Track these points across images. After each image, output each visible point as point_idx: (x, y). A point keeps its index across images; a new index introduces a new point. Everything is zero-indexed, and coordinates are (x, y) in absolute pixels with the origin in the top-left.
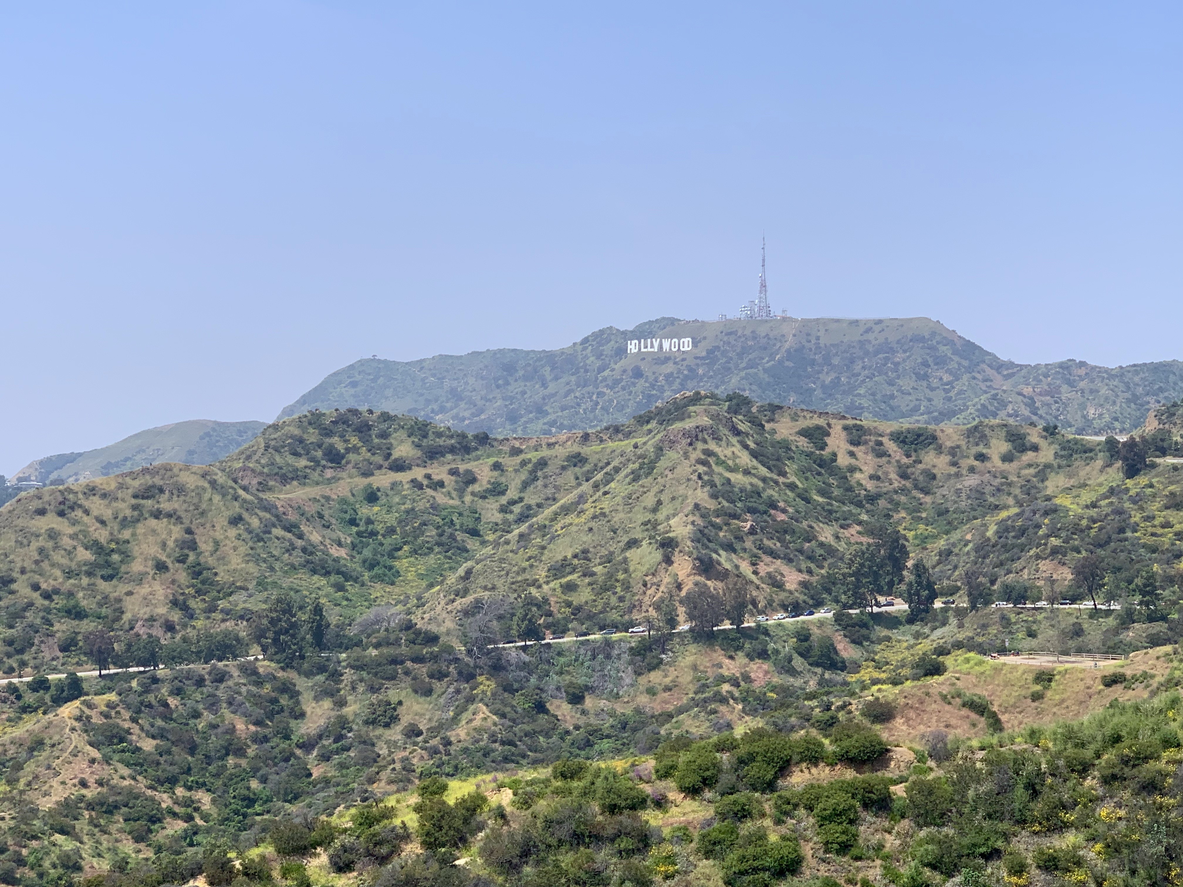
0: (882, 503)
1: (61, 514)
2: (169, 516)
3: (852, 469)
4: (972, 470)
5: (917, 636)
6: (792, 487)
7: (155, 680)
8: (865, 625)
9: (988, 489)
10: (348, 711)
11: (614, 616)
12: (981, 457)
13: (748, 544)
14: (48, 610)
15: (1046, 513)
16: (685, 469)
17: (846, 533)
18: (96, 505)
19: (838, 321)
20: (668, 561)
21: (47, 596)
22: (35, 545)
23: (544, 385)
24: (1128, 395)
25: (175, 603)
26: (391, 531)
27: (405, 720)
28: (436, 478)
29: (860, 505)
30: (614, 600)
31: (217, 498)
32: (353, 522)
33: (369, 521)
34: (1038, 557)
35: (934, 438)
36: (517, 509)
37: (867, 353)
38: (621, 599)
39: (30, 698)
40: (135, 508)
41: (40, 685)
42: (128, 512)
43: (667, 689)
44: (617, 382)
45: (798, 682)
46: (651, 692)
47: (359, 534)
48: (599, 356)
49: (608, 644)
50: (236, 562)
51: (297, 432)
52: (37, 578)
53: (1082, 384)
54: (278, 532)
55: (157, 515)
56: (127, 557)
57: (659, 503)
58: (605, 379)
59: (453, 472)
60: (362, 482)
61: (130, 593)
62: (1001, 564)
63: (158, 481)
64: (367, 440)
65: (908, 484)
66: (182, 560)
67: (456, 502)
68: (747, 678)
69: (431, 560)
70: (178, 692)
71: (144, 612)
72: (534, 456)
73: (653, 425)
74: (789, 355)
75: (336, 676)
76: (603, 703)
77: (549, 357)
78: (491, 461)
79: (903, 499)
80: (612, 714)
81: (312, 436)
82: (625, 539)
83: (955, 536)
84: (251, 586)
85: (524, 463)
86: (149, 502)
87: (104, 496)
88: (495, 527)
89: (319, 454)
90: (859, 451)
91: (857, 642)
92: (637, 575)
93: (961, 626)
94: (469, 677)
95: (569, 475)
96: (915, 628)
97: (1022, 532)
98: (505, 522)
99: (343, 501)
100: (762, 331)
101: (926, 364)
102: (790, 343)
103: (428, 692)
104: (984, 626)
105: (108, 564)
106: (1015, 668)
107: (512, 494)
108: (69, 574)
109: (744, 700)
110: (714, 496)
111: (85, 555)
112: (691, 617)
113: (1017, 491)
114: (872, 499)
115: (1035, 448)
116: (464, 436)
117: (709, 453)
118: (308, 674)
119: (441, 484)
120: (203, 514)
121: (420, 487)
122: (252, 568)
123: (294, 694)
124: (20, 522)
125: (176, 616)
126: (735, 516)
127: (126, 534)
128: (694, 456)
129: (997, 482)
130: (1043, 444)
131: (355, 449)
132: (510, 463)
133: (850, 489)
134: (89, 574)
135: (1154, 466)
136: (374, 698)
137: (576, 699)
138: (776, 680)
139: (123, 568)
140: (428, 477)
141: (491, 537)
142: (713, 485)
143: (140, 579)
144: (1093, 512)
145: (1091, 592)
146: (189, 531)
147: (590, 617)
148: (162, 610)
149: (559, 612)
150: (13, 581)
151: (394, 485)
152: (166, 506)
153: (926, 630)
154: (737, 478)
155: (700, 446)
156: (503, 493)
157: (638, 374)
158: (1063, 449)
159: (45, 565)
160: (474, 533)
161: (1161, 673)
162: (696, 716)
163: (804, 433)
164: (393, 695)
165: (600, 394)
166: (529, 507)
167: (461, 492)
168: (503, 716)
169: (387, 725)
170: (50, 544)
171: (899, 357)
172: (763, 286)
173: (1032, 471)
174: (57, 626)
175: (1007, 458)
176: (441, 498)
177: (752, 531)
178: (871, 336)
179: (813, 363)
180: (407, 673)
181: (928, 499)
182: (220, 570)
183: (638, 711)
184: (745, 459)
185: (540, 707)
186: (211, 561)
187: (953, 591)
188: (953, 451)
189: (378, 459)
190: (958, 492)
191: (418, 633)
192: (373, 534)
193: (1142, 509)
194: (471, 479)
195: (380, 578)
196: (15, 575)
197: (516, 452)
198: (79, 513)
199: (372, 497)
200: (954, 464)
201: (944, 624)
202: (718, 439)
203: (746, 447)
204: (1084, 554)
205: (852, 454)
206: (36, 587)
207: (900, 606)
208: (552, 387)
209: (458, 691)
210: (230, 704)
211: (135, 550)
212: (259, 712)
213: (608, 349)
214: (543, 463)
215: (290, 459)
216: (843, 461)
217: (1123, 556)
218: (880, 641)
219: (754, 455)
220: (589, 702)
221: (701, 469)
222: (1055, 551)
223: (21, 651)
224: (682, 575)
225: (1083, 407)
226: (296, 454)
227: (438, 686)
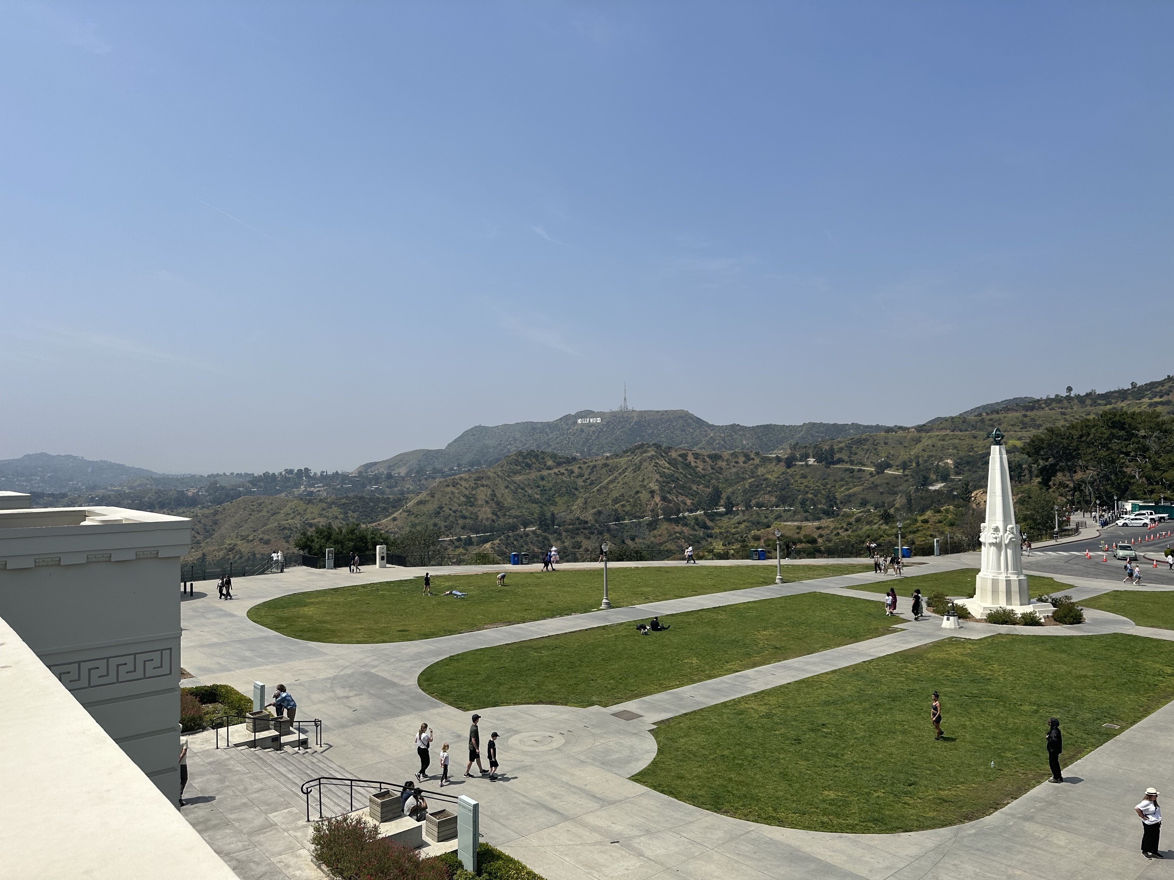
0: (707, 477)
1: (454, 486)
2: (486, 486)
3: (697, 467)
4: (734, 466)
5: (729, 518)
6: (681, 473)
7: (509, 536)
8: (713, 516)
9: (740, 473)
10: (566, 544)
11: (638, 514)
12: (737, 462)
13: (674, 491)
14: (455, 517)
15: (764, 480)
16: (650, 468)
17: (699, 487)
18: (464, 483)
19: (652, 411)
20: (653, 497)
21: (454, 512)
22: (448, 496)
23: (548, 435)
24: (756, 436)
25: (493, 513)
26: (551, 489)
27: (584, 547)
28: (562, 472)
29: (700, 478)
30: (638, 509)
31: (500, 480)
32: (538, 487)
33: (544, 486)
34: (764, 494)
35: (721, 456)
36: (589, 481)
37: (663, 422)
38: (640, 509)
39: (457, 544)
40: (475, 484)
41: (459, 540)
42: (473, 485)
43: (660, 536)
44: (575, 434)
45: (697, 533)
46: (655, 537)
47: (541, 490)
48: (567, 425)
49: (640, 522)
50: (509, 500)
51: (516, 458)
52: (450, 507)
53: (741, 433)
54: (520, 490)
55: (483, 486)
56: (476, 499)
57: (644, 479)
58: (570, 433)
59: (566, 470)
60: (539, 474)
61: (479, 511)
62: (752, 496)
63: (481, 475)
64: (538, 460)
65: (714, 471)
66: (493, 500)
67: (568, 479)
68: (683, 532)
69: (565, 498)
70: (516, 540)
71: (485, 516)
72: (591, 464)
73: (629, 454)
74: (636, 423)
75: (560, 534)
76: (641, 540)
77: (548, 424)
78: (578, 466)
79: (713, 476)
80: (644, 544)
81: (520, 459)
82: (635, 491)
83: (735, 488)
84: (516, 507)
85: (588, 466)
86: (479, 482)
87: (465, 480)
88: (582, 487)
89: (524, 465)
90: (698, 461)
91: (712, 521)
92: (644, 502)
93: (744, 515)
94: (601, 533)
95: (604, 470)
96: (728, 516)
97: (757, 486)
98: (585, 485)
99: (534, 480)
100: (625, 415)
101: (684, 426)
102: (635, 419)
103: (589, 538)
104: (751, 515)
105: (471, 502)
106: (790, 525)
107: (586, 476)
108: (460, 505)
109: (684, 539)
110: (661, 477)
111: (463, 499)
112: (664, 514)
113: (749, 473)
114: (704, 476)
115: (753, 459)
116: (568, 458)
117: (656, 463)
118: (551, 534)
119: (563, 474)
120: (496, 485)
121: (557, 475)
122: (514, 502)
123: (548, 540)
124: (442, 489)
125: (494, 517)
126: (669, 483)
127: (474, 492)
128: (652, 464)
129: (742, 470)
130: (755, 458)
131: (535, 463)
132: (584, 466)
133: (696, 473)
134: (466, 505)
135: (795, 465)
136: (573, 540)
137: (633, 539)
138: (692, 532)
139: (475, 503)
140: (559, 471)
141: (582, 490)
142: (660, 473)
143: (482, 506)
144: (779, 480)
145: (784, 503)
146: (493, 491)
147: (631, 515)
148: (490, 516)
149: (622, 514)
150: (443, 508)
151: (549, 474)
152: (485, 483)
153: (732, 517)
154: (666, 471)
155: (654, 461)
156: (583, 476)
157: (582, 431)
158: (762, 459)
159: (452, 502)
160: (576, 489)
161: (832, 526)
162: (671, 544)
163: (680, 455)
164: (579, 539)
165: (569, 438)
166: (593, 481)
167: (570, 476)
168: (615, 544)
169: (579, 548)
170: (452, 496)
171: (674, 424)
172: (625, 399)
173: (752, 466)
174: (459, 522)
175: (744, 463)
176: (564, 479)
177: (675, 487)
178: (664, 417)
179: (644, 426)
180: (582, 533)
181: (721, 476)
182: (505, 503)
183: (652, 542)
184: (667, 465)
185: (623, 542)
186: (502, 500)
187: (738, 505)
188: (727, 460)
189: (542, 466)
190: (730, 473)
191: (582, 520)
192: (545, 490)
193: (793, 478)
194: (572, 472)
195: (552, 504)
196: (444, 506)
197: (585, 463)
198: (459, 486)
199: (543, 479)
200: (728, 465)
201: (738, 515)
202: (658, 459)
203: (666, 461)
204: (778, 493)
205: (696, 462)
206: (451, 509)
207: (722, 509)
208: (550, 436)
209: (598, 538)
210: (532, 543)
211: (478, 497)
212: (540, 545)
213: (570, 422)
214: (595, 466)
215: (515, 467)
216: (693, 464)
217: (790, 493)
218: (718, 520)
219: (669, 463)
220: (637, 540)
221: (656, 468)
222: (769, 492)
223: (450, 530)
224: (657, 501)
225: (741, 441)
226: (516, 465)
227: (592, 536)
